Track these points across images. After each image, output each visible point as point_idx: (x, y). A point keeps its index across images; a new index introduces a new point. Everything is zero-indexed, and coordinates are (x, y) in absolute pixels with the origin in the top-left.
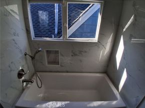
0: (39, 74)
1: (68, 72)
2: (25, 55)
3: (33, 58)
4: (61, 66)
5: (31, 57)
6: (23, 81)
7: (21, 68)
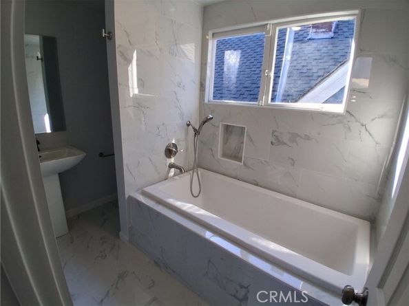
0: (200, 171)
1: (257, 185)
2: (188, 125)
3: (197, 132)
4: (245, 165)
5: (195, 130)
6: (171, 166)
7: (174, 142)
